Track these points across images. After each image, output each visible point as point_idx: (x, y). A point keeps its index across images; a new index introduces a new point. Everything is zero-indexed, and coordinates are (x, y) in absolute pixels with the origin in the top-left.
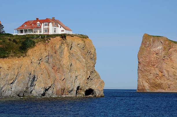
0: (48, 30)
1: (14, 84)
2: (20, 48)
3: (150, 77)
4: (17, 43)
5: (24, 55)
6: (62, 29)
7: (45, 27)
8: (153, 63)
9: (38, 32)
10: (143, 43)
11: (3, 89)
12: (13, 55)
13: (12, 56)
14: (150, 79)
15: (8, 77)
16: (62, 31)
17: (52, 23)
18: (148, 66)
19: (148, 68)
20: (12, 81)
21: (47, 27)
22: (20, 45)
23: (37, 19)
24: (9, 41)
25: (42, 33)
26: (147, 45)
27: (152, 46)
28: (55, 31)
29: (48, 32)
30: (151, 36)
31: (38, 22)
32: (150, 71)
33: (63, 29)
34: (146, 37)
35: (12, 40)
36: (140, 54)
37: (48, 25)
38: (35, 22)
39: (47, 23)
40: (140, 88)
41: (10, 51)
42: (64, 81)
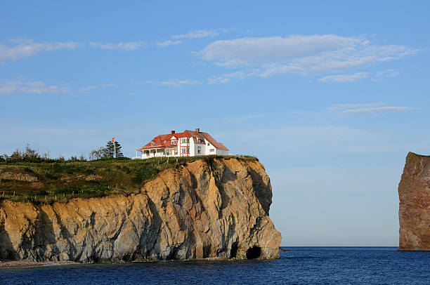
0: (188, 150)
1: (117, 240)
2: (133, 179)
3: (420, 226)
4: (129, 172)
5: (137, 191)
6: (212, 147)
7: (182, 145)
8: (424, 202)
9: (173, 153)
10: (407, 169)
11: (97, 250)
12: (117, 192)
13: (115, 194)
14: (420, 229)
15: (107, 229)
16: (212, 150)
17: (195, 138)
18: (416, 207)
19: (415, 211)
20: (113, 236)
21: (186, 145)
22: (134, 176)
23: (173, 132)
24: (116, 170)
25: (178, 155)
26: (414, 172)
27: (423, 173)
28: (199, 151)
29: (188, 152)
30: (419, 156)
31: (173, 138)
32: (420, 215)
33: (214, 148)
34: (412, 158)
35: (122, 167)
36: (402, 188)
37: (188, 142)
38: (168, 138)
39: (186, 138)
40: (404, 244)
41: (115, 186)
42: (209, 233)
